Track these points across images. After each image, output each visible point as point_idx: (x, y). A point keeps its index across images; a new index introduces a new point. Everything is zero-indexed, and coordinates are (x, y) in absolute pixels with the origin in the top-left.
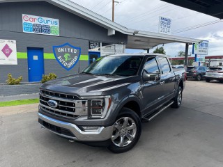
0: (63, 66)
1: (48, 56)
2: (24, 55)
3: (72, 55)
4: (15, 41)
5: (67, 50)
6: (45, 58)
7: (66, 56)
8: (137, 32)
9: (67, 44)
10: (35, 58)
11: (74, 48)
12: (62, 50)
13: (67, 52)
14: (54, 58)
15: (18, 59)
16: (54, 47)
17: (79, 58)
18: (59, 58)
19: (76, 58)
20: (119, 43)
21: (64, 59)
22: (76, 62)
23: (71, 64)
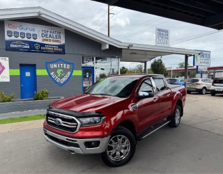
0: (56, 82)
1: (41, 72)
2: (17, 72)
3: (65, 71)
4: (7, 59)
5: (60, 66)
6: (37, 74)
7: (59, 71)
8: (131, 46)
9: (60, 59)
10: (28, 74)
11: (67, 63)
12: (55, 66)
13: (60, 68)
14: (47, 74)
15: (10, 76)
16: (46, 63)
17: (72, 73)
18: (52, 74)
19: (69, 73)
20: (114, 57)
21: (57, 74)
22: (69, 78)
23: (64, 79)
